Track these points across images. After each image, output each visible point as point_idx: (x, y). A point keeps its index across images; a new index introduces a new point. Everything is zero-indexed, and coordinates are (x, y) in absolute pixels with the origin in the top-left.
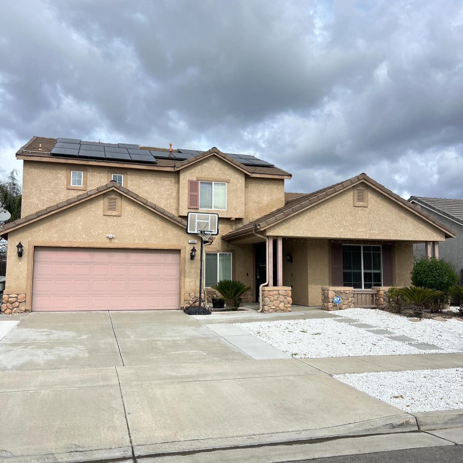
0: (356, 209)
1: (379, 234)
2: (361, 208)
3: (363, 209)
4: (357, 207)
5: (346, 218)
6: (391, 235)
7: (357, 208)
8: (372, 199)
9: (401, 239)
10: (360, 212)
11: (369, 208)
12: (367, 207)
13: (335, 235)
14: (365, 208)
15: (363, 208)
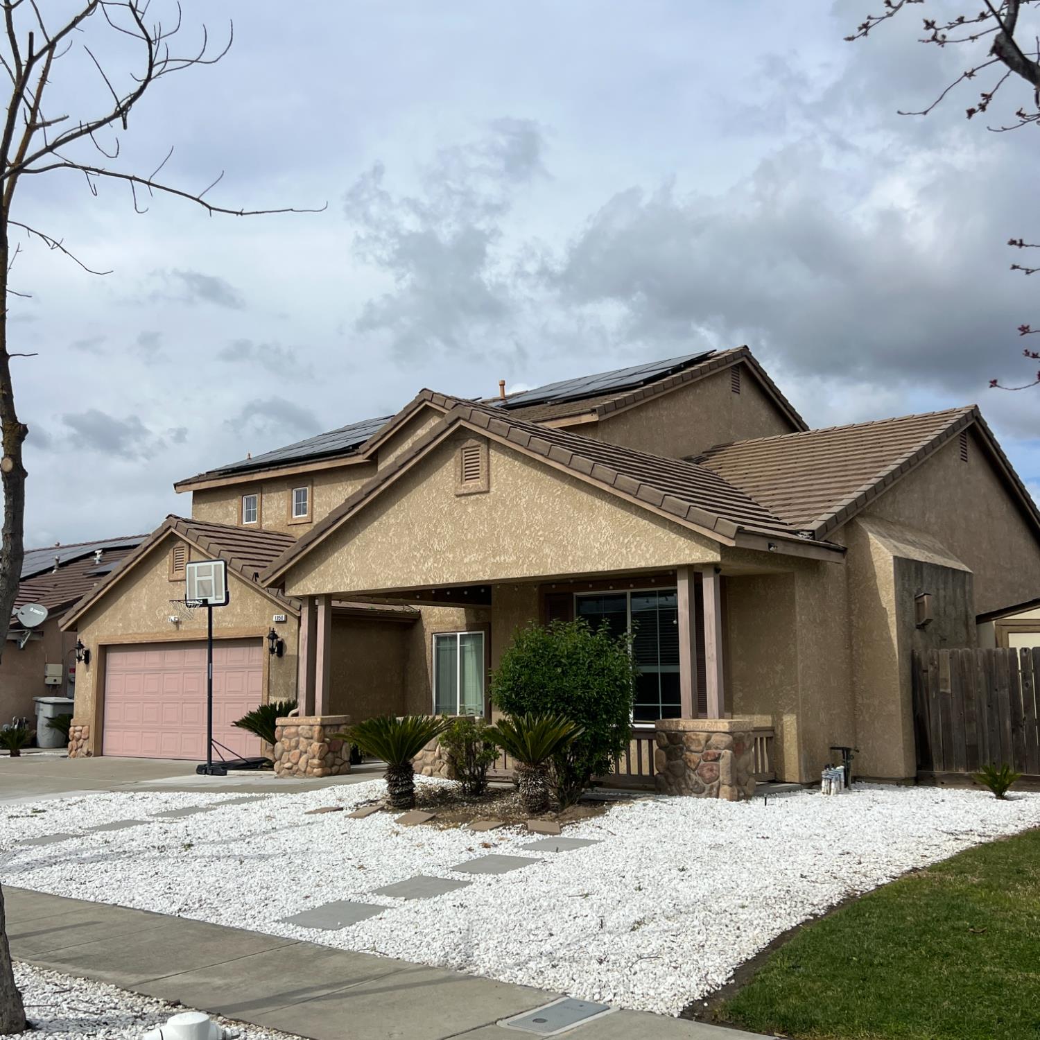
0: (463, 502)
1: (517, 562)
2: (473, 497)
3: (477, 499)
4: (463, 497)
5: (439, 530)
6: (549, 560)
7: (463, 500)
8: (500, 466)
9: (576, 571)
10: (470, 510)
11: (492, 494)
12: (488, 492)
13: (414, 580)
14: (483, 496)
15: (478, 496)
